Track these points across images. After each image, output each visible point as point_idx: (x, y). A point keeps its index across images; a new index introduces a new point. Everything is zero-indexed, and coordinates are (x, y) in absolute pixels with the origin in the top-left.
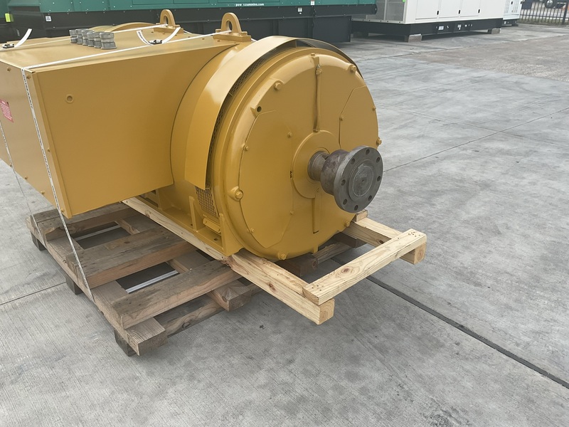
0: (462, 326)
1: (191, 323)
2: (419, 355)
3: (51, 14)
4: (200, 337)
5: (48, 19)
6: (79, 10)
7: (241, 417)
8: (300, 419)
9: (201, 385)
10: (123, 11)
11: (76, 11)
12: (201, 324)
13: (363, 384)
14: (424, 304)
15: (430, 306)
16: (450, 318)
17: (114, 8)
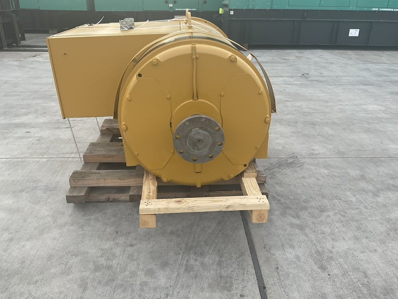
0: (264, 288)
1: (114, 201)
2: (206, 286)
3: (234, 10)
4: (110, 209)
5: (232, 13)
6: (252, 8)
7: (74, 257)
8: (95, 275)
9: (81, 232)
10: (280, 10)
11: (250, 8)
12: (120, 203)
13: (149, 280)
14: (259, 259)
15: (261, 262)
16: (263, 278)
17: (275, 7)
